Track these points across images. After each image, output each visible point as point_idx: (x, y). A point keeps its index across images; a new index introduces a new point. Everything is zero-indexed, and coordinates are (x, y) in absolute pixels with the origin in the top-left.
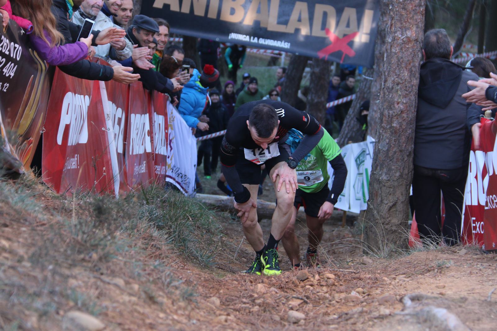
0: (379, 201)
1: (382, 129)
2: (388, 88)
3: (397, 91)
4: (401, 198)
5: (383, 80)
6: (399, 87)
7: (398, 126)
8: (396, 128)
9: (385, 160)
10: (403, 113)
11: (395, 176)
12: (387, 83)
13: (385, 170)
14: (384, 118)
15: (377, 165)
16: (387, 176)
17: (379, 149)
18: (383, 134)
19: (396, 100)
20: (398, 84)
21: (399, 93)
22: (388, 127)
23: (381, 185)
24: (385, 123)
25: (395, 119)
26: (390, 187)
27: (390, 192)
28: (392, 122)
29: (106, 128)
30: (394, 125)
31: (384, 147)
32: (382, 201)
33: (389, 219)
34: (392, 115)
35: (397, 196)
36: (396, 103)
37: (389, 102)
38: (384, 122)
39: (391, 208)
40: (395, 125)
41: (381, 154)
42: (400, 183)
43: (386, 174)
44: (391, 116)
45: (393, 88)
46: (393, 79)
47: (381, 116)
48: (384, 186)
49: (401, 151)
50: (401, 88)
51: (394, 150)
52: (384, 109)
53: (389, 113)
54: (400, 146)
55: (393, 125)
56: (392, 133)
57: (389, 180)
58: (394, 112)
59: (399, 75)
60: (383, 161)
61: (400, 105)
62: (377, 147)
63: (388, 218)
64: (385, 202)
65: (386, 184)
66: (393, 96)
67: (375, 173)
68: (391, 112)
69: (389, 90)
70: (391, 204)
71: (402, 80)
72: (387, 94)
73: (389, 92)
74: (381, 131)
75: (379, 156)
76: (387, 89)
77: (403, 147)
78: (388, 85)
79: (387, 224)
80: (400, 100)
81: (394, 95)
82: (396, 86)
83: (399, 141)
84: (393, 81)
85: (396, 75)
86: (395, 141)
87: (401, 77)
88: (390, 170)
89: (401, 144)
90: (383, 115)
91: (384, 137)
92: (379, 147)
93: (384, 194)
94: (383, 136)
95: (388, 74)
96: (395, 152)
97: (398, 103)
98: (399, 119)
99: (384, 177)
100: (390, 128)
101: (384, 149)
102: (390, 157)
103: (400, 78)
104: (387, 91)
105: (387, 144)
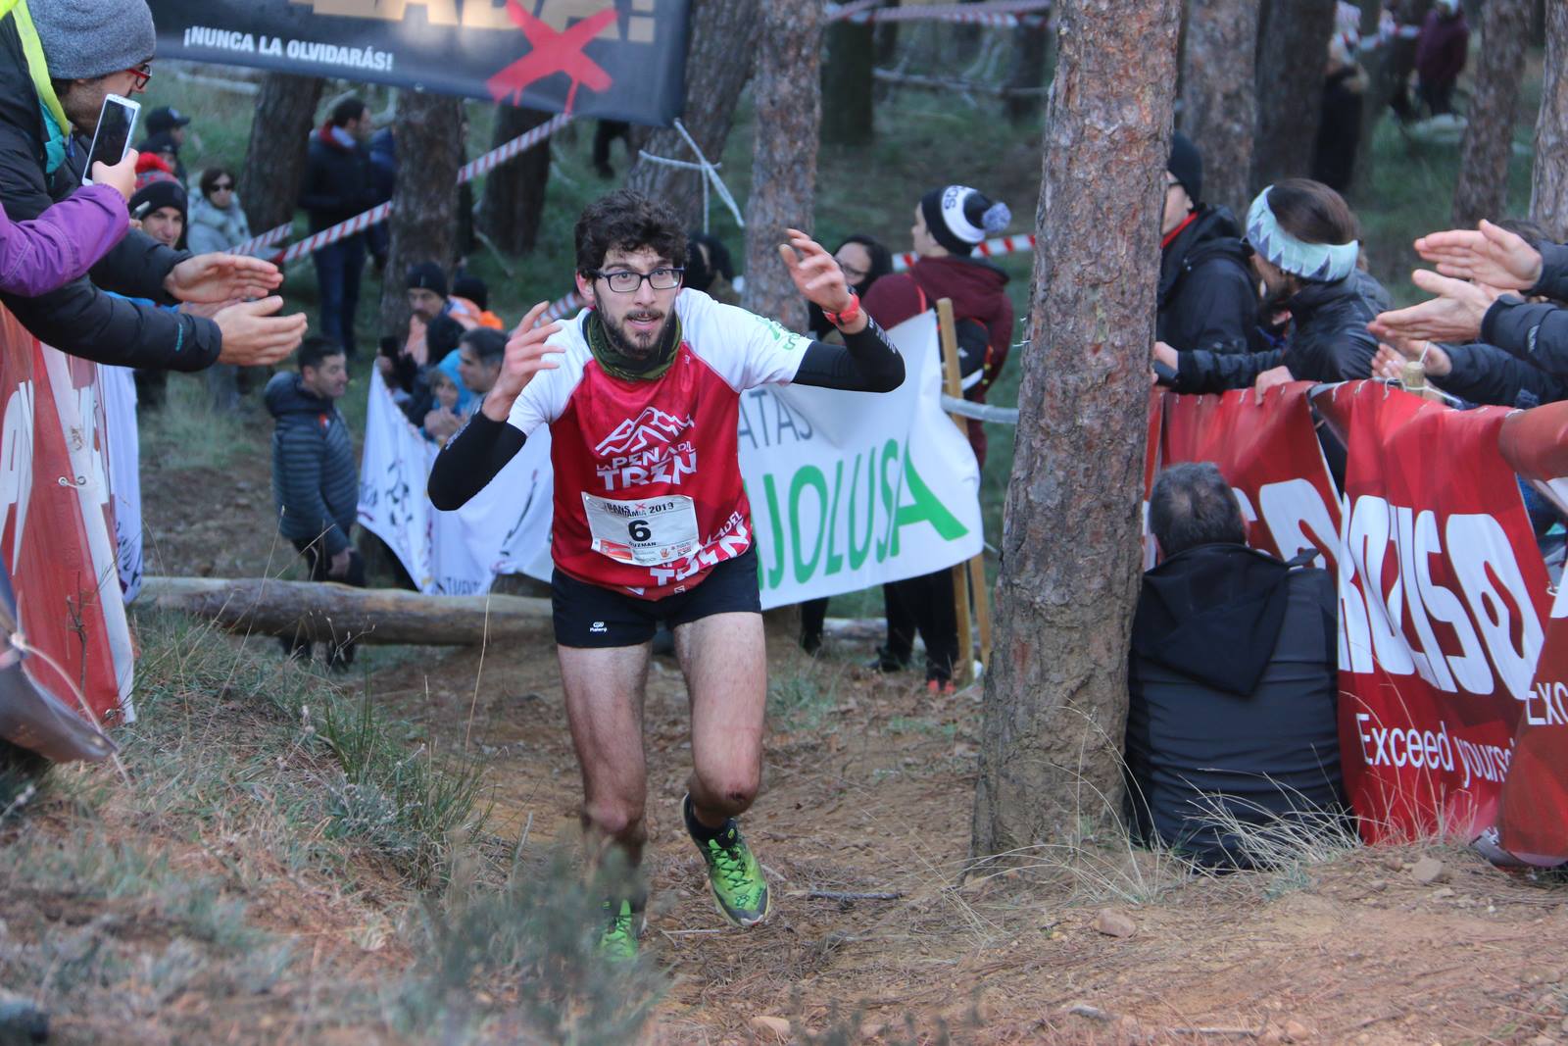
0: (1032, 675)
1: (1040, 436)
2: (1063, 299)
3: (1093, 308)
4: (1105, 661)
5: (1043, 272)
6: (1098, 296)
7: (1097, 425)
8: (1091, 430)
9: (1052, 540)
10: (1114, 381)
11: (1088, 591)
12: (1058, 282)
13: (1053, 572)
14: (1047, 400)
15: (1026, 557)
16: (1063, 590)
17: (1029, 502)
18: (1045, 451)
19: (1088, 337)
20: (1094, 286)
21: (1100, 313)
22: (1063, 428)
23: (1039, 621)
24: (1053, 417)
25: (1085, 402)
26: (1070, 629)
27: (1072, 645)
28: (1075, 412)
29: (71, 478)
30: (1084, 421)
31: (1048, 496)
32: (1043, 676)
33: (1068, 732)
34: (1076, 390)
35: (1093, 656)
36: (1088, 348)
37: (1065, 345)
38: (1048, 412)
39: (1073, 695)
40: (1086, 421)
41: (1038, 518)
42: (1105, 613)
43: (1057, 584)
44: (1071, 393)
45: (1077, 299)
46: (1077, 268)
47: (1034, 393)
48: (1052, 624)
49: (1107, 507)
50: (1105, 299)
51: (1083, 505)
52: (1045, 369)
53: (1065, 383)
54: (1103, 489)
55: (1079, 422)
56: (1077, 449)
57: (1067, 605)
58: (1083, 380)
59: (1099, 255)
60: (1045, 541)
61: (1101, 354)
62: (1022, 495)
63: (1063, 729)
64: (1055, 676)
65: (1057, 619)
66: (1081, 325)
67: (1016, 581)
68: (1072, 379)
69: (1063, 306)
70: (1073, 684)
71: (1108, 270)
72: (1059, 318)
73: (1065, 314)
74: (1036, 444)
75: (1030, 525)
76: (1055, 302)
77: (1115, 492)
78: (1061, 290)
79: (1060, 750)
80: (1101, 339)
81: (1083, 322)
82: (1088, 291)
83: (1100, 475)
84: (1080, 277)
85: (1089, 255)
86: (1087, 473)
87: (1104, 261)
88: (1071, 569)
89: (1107, 485)
90: (1043, 389)
91: (1049, 463)
92: (1031, 497)
93: (1047, 652)
94: (1043, 458)
95: (1061, 253)
96: (1088, 512)
97: (1096, 349)
98: (1100, 400)
99: (1050, 596)
100: (1069, 431)
101: (1049, 502)
102: (1069, 529)
103: (1103, 266)
104: (1059, 310)
105: (1059, 484)
